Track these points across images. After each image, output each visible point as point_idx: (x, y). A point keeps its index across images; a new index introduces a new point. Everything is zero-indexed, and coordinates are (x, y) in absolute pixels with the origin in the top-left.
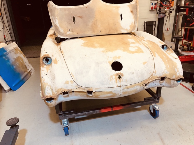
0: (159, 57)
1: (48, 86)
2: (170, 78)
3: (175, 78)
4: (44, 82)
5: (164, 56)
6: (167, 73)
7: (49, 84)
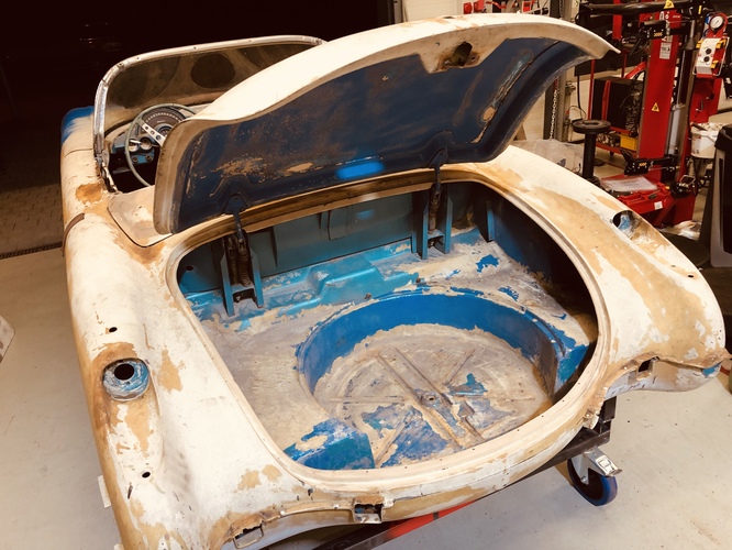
0: (617, 273)
1: (167, 537)
2: (675, 361)
3: (697, 361)
4: (140, 524)
5: (636, 266)
6: (660, 341)
7: (169, 528)
